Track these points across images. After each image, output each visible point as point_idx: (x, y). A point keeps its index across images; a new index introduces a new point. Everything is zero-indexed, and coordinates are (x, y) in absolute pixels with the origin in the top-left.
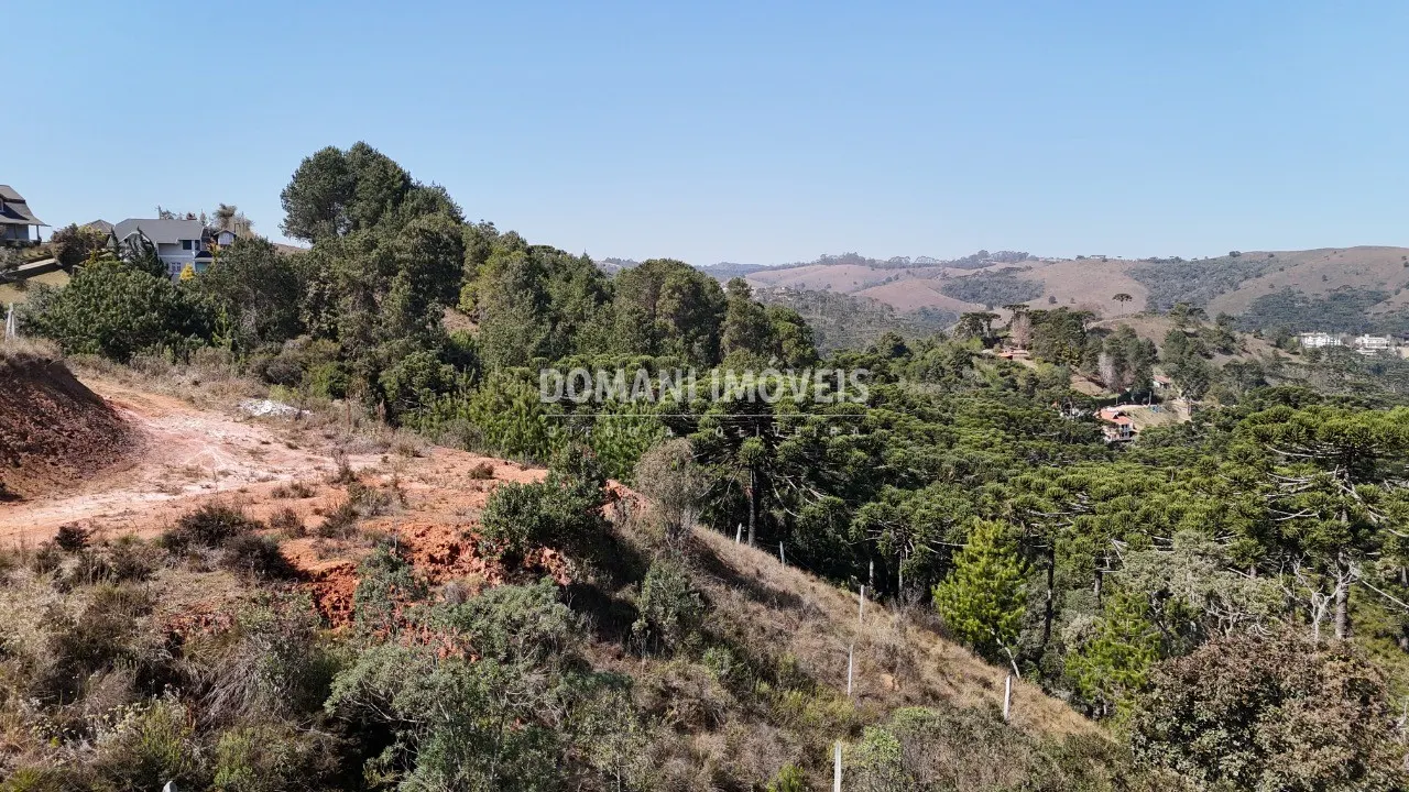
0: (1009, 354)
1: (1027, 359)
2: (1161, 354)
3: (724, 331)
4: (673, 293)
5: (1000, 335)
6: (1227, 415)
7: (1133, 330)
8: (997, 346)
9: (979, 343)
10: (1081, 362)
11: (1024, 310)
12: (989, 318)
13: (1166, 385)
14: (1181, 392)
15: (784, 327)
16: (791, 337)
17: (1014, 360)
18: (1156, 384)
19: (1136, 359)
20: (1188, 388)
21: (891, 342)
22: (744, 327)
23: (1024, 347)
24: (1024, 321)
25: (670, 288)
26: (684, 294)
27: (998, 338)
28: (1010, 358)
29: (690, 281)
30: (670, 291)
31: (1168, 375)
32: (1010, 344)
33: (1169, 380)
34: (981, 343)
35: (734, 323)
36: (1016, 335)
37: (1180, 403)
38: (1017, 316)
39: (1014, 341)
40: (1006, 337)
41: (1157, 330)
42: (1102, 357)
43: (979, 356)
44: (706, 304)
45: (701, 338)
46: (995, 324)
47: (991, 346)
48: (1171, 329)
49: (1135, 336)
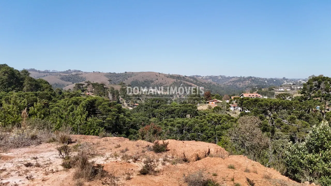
0: (88, 94)
1: (93, 95)
2: (120, 93)
3: (24, 86)
4: (5, 74)
5: (85, 89)
6: (146, 105)
7: (113, 88)
8: (85, 92)
9: (80, 91)
10: (105, 95)
11: (90, 83)
12: (82, 85)
13: (122, 100)
14: (125, 101)
15: (45, 86)
16: (47, 88)
17: (90, 95)
18: (120, 100)
19: (116, 94)
20: (127, 100)
21: (58, 91)
22: (31, 85)
23: (91, 92)
24: (91, 86)
25: (4, 72)
26: (9, 74)
27: (84, 90)
28: (89, 94)
29: (11, 70)
30: (4, 73)
31: (122, 98)
32: (88, 91)
33: (122, 99)
34: (81, 91)
35: (27, 84)
36: (88, 89)
37: (125, 103)
38: (89, 85)
39: (89, 90)
40: (86, 90)
41: (118, 87)
42: (110, 94)
43: (81, 94)
44: (17, 78)
45: (16, 88)
46: (84, 86)
47: (83, 92)
48: (121, 88)
49: (114, 89)
